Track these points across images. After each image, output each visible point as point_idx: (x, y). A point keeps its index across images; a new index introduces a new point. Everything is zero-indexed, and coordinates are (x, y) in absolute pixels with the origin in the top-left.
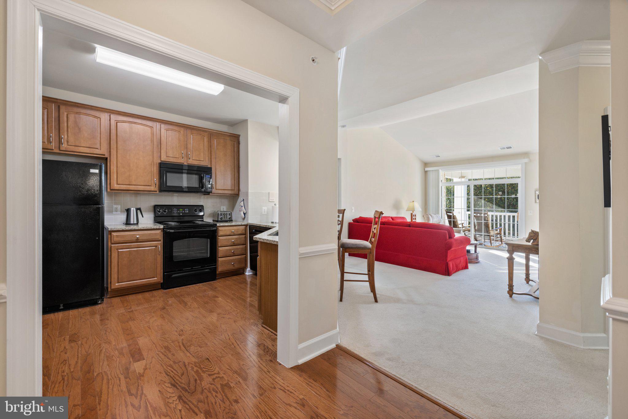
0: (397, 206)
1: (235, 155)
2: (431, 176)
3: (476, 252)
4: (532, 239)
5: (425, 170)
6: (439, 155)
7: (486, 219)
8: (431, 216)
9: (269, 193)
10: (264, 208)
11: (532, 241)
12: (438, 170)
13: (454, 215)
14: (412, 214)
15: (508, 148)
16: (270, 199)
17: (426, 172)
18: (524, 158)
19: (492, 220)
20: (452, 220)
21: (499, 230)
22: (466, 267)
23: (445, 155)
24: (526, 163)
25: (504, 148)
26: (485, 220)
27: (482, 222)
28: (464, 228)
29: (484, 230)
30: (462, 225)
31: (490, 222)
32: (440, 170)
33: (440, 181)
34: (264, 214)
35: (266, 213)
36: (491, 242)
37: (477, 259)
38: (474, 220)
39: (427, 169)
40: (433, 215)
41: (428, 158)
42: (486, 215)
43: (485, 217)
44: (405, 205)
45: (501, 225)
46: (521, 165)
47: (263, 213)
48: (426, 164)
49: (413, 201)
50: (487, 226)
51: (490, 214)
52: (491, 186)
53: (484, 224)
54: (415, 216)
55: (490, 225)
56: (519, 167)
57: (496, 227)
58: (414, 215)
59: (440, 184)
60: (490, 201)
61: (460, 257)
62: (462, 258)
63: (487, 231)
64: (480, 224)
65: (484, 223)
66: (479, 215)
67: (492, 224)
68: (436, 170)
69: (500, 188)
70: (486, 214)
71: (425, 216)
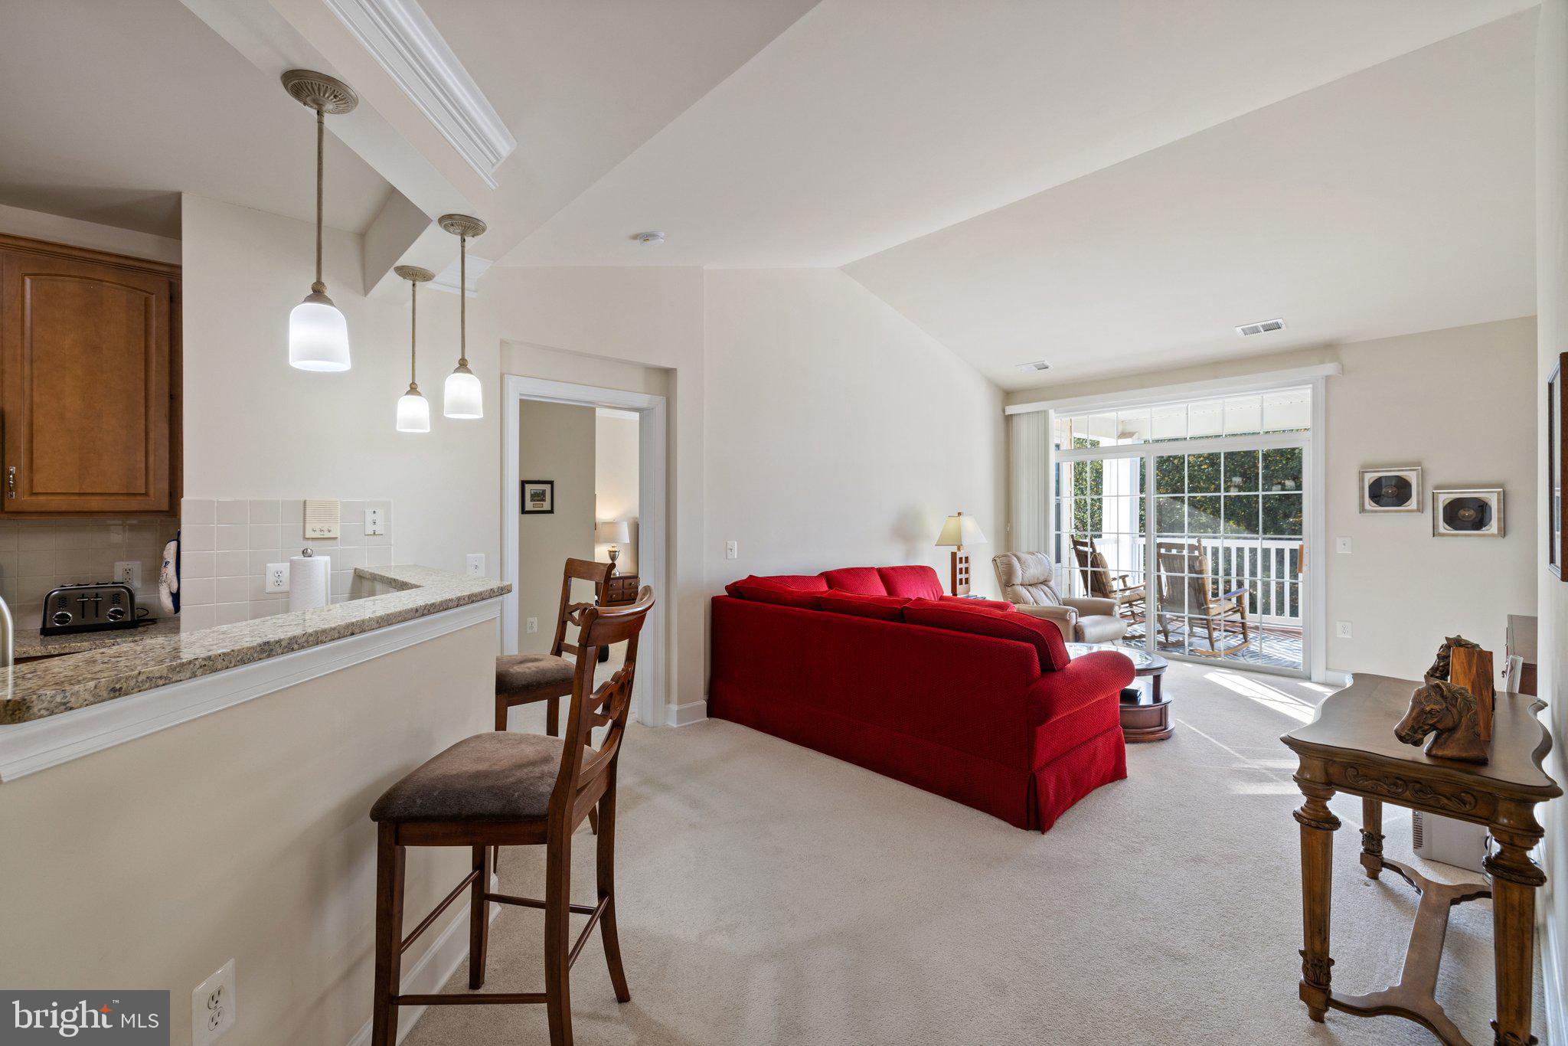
0: (906, 530)
1: (153, 346)
2: (1025, 432)
3: (1157, 697)
4: (1433, 727)
5: (1004, 411)
6: (1047, 363)
7: (1197, 564)
8: (1019, 559)
9: (305, 502)
10: (272, 567)
11: (1429, 739)
12: (1045, 413)
13: (1098, 551)
14: (954, 555)
15: (1268, 328)
16: (309, 527)
17: (1009, 419)
18: (1322, 362)
19: (1215, 572)
20: (1089, 569)
21: (1234, 600)
22: (1118, 772)
23: (1064, 363)
24: (1326, 377)
25: (1255, 330)
26: (1192, 569)
27: (1183, 578)
28: (1128, 593)
29: (1189, 601)
30: (1124, 582)
31: (1208, 576)
32: (1051, 412)
33: (1052, 448)
34: (279, 589)
35: (285, 587)
36: (1210, 638)
37: (1161, 725)
38: (1159, 570)
39: (1011, 410)
40: (1024, 556)
41: (1018, 374)
42: (1196, 553)
43: (1192, 559)
44: (935, 525)
45: (1240, 584)
46: (1311, 386)
47: (270, 587)
48: (1008, 395)
49: (959, 514)
50: (1198, 588)
51: (1208, 543)
52: (1213, 459)
53: (1189, 583)
54: (967, 561)
55: (1209, 587)
56: (1306, 393)
57: (1227, 591)
58: (961, 559)
59: (1053, 457)
60: (1209, 506)
61: (1095, 737)
62: (1100, 742)
63: (1200, 602)
64: (1175, 583)
65: (1190, 579)
66: (1174, 551)
67: (1215, 582)
68: (1038, 412)
69: (1242, 464)
70: (1198, 548)
71: (998, 560)
